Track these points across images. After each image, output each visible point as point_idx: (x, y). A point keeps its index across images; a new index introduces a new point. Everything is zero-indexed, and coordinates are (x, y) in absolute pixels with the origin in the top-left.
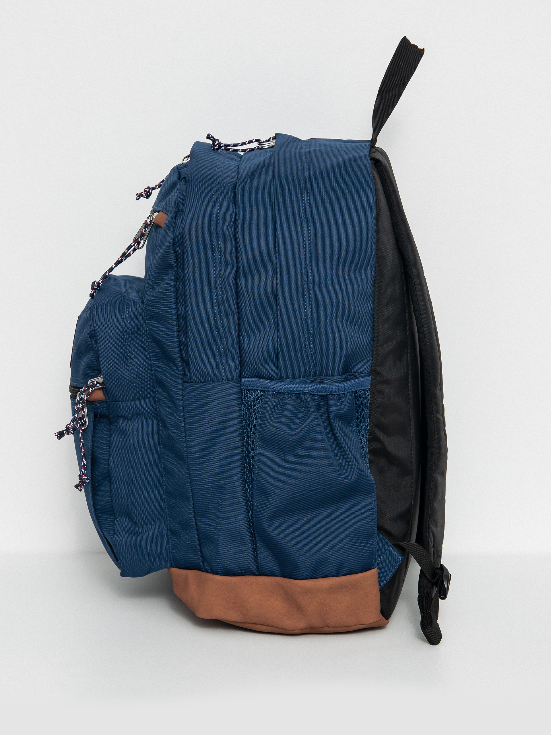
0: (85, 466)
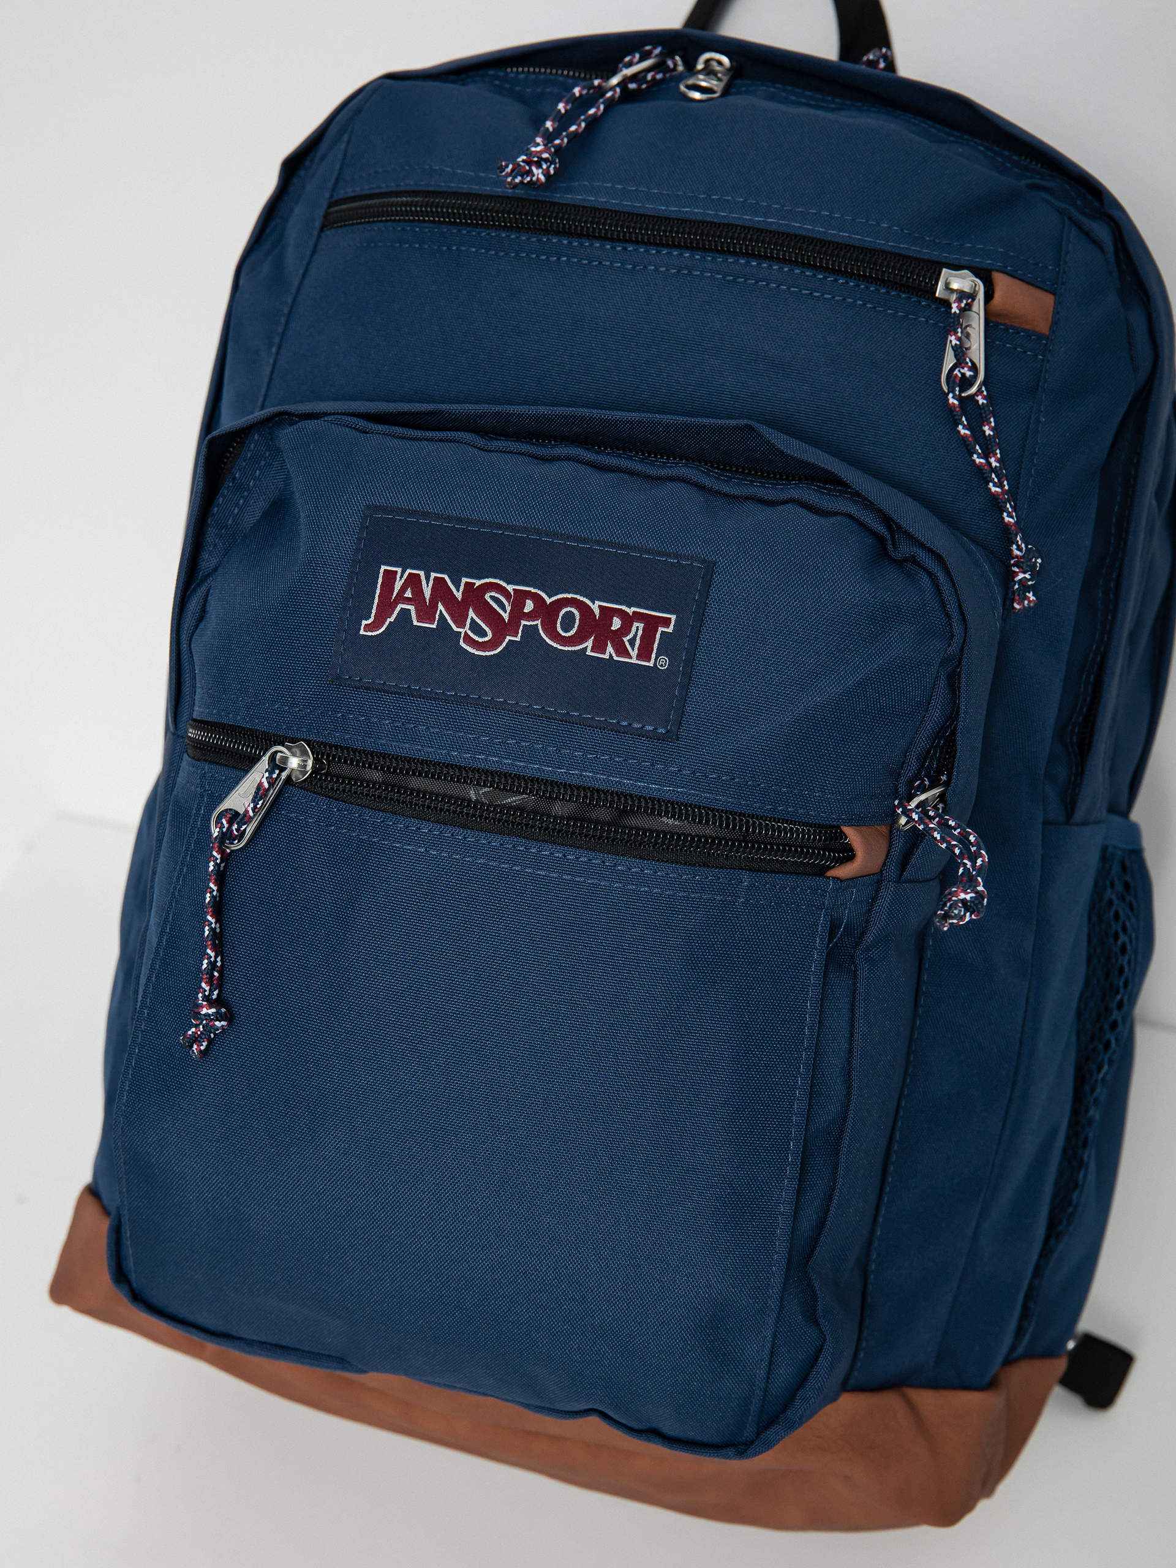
0: (216, 974)
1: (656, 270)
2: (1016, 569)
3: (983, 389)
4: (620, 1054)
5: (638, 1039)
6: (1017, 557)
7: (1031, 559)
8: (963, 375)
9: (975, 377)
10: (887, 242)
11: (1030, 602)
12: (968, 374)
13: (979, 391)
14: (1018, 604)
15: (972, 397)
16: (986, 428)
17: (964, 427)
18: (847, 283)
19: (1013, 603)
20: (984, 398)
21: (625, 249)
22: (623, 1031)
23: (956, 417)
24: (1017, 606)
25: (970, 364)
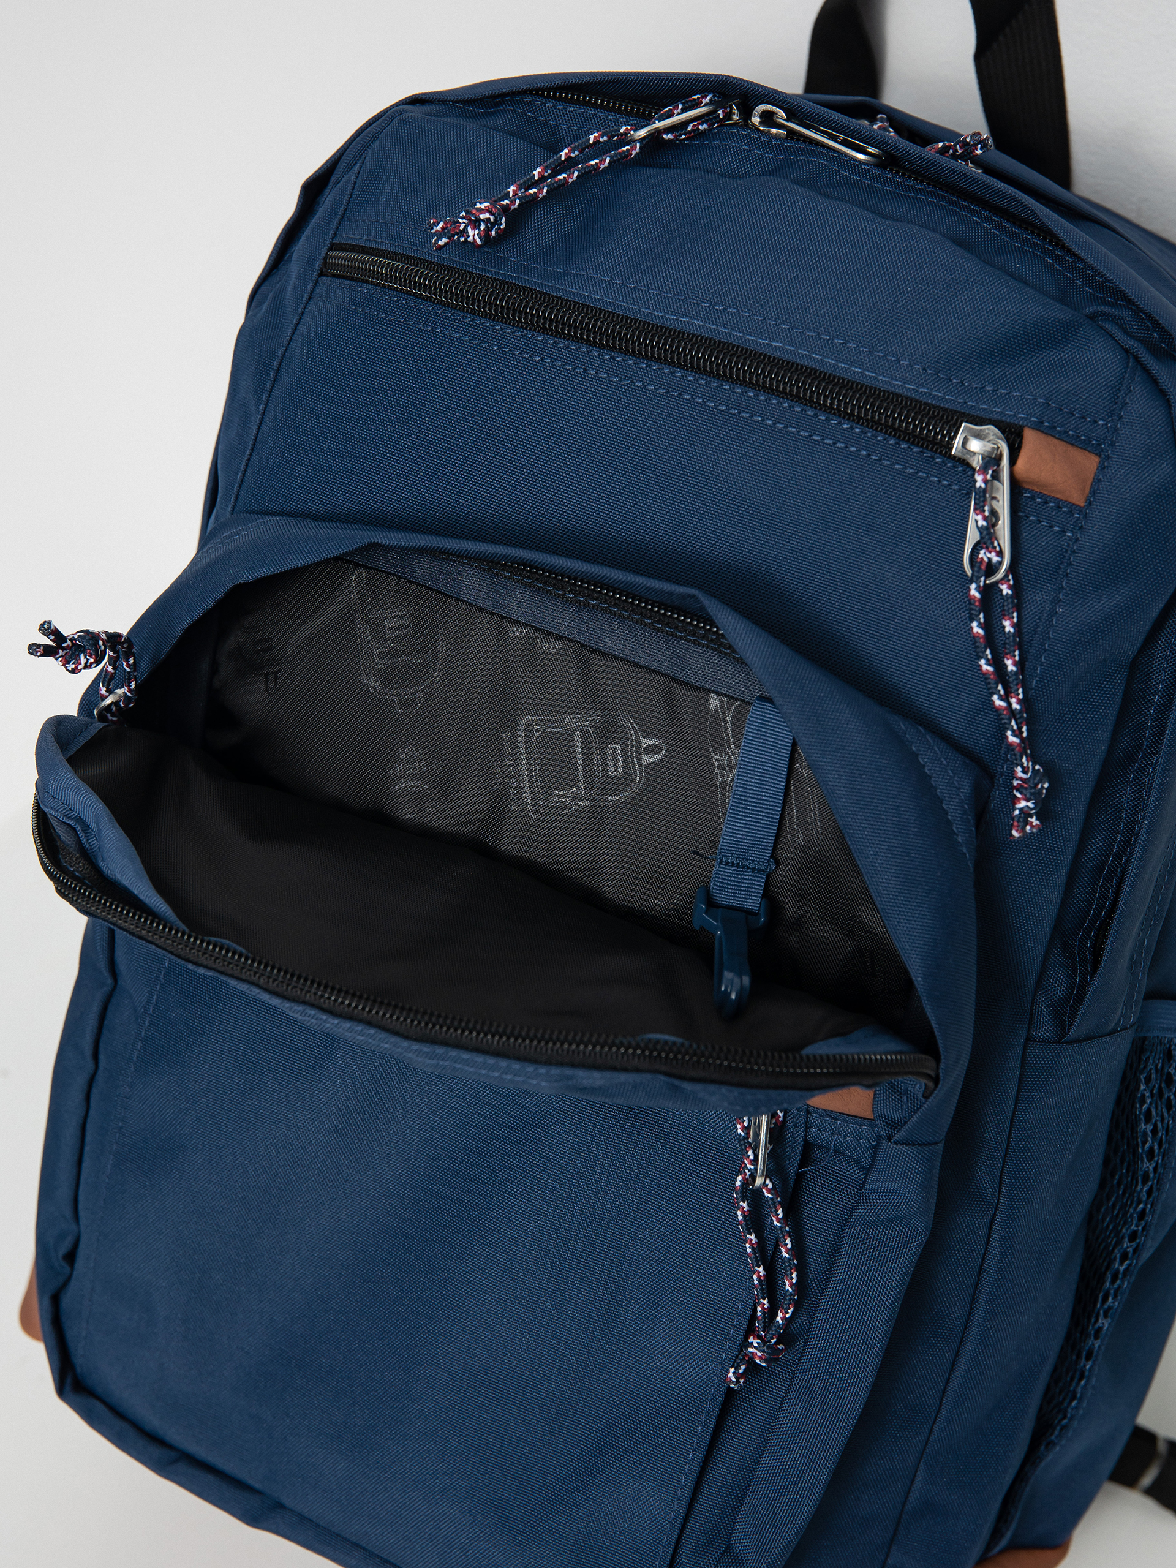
1: (644, 386)
2: (1019, 795)
3: (1010, 577)
4: (576, 1204)
5: (596, 1192)
6: (1021, 779)
7: (1036, 785)
8: (990, 559)
9: (1000, 563)
10: (904, 383)
11: (1032, 827)
12: (995, 559)
13: (1005, 579)
14: (1017, 831)
15: (996, 583)
16: (1007, 623)
17: (980, 625)
18: (852, 428)
19: (1011, 830)
20: (1010, 587)
21: (613, 358)
22: (582, 1182)
23: (973, 612)
24: (1015, 834)
25: (998, 549)
